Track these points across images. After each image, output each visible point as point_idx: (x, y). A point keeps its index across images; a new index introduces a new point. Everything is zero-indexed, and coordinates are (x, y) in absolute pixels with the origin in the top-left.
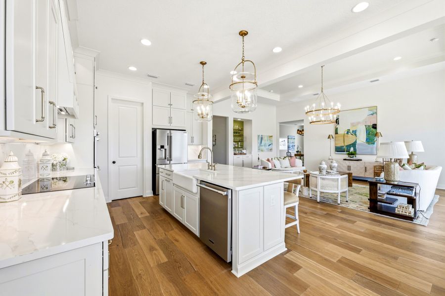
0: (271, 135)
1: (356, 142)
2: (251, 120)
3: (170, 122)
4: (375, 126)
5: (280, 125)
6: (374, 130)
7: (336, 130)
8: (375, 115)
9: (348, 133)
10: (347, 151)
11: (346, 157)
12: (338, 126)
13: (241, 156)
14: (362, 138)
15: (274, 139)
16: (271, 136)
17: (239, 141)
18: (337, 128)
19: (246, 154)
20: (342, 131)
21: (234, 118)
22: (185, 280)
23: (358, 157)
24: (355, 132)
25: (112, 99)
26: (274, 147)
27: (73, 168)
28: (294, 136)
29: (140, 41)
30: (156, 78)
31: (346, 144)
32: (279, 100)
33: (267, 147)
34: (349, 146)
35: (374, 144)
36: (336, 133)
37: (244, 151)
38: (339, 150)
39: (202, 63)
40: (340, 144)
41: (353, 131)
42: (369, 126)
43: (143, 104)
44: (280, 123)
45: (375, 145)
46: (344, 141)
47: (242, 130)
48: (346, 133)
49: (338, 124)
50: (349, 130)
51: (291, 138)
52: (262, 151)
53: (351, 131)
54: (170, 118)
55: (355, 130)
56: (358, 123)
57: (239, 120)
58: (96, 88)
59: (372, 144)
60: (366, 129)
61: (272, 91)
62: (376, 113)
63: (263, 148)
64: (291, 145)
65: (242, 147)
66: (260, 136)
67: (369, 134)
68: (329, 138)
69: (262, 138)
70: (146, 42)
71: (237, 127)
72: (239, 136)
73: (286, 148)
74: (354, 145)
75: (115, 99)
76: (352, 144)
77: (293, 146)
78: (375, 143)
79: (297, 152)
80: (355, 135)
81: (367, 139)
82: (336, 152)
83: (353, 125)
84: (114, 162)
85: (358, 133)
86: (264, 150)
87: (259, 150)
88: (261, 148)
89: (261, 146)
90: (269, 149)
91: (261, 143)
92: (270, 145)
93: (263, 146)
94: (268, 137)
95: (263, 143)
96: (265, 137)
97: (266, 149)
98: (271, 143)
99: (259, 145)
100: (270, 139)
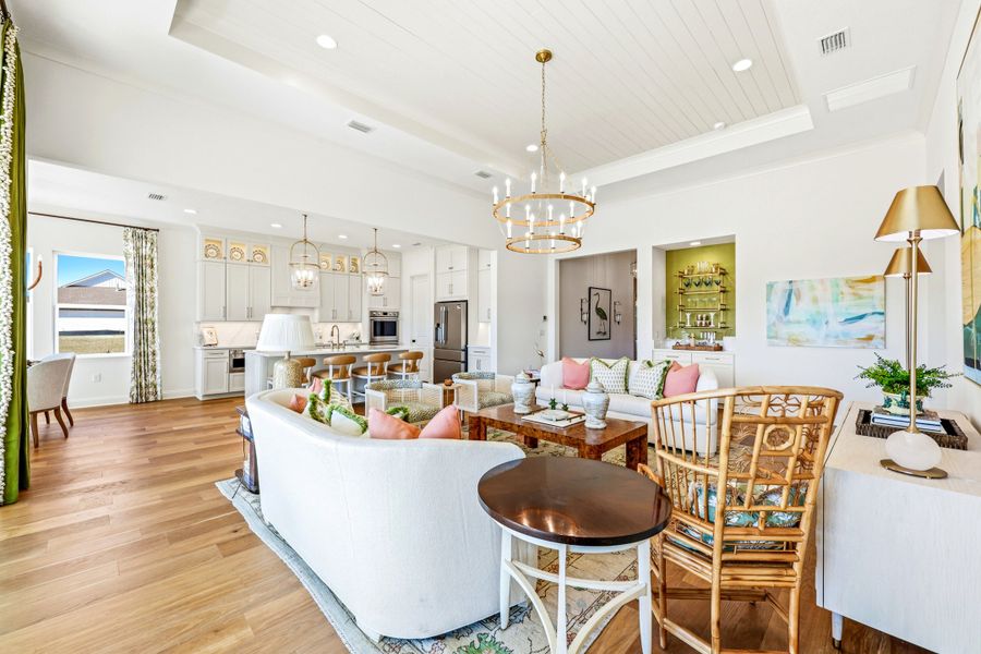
16: (870, 280)
33: (837, 328)
47: (729, 271)
52: (794, 341)
57: (693, 244)
65: (727, 328)
66: (780, 289)
69: (791, 294)
86: (808, 341)
87: (776, 338)
88: (784, 331)
89: (789, 322)
90: (846, 335)
91: (786, 312)
92: (862, 317)
93: (799, 322)
94: (837, 285)
95: (799, 310)
96: (812, 288)
97: (827, 336)
98: (869, 310)
99: (774, 318)
100: (861, 292)
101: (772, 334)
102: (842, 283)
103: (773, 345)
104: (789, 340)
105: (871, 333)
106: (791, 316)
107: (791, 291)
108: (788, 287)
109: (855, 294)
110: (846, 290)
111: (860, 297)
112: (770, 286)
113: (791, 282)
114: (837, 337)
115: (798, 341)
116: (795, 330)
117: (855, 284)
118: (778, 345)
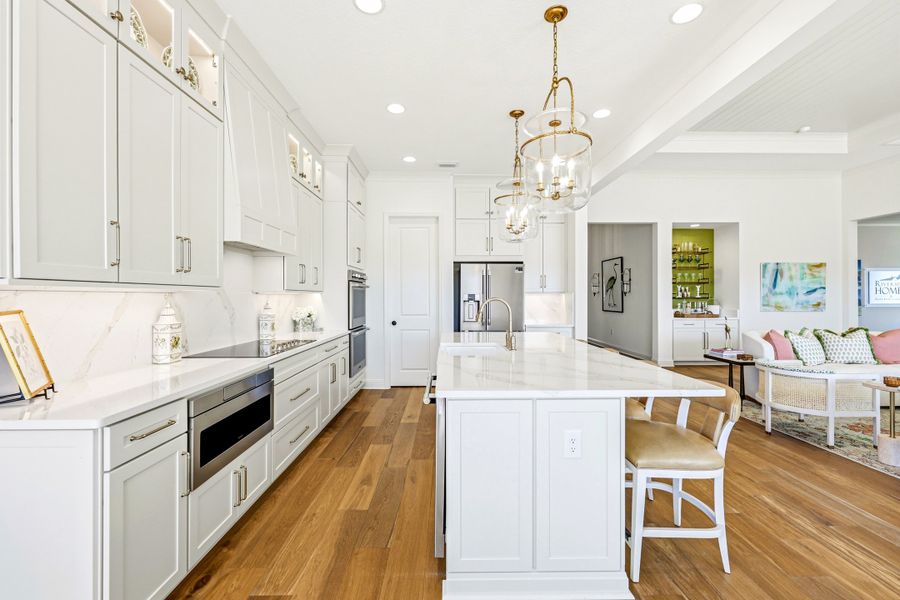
0: (818, 262)
2: (735, 225)
3: (490, 248)
5: (859, 228)
13: (699, 322)
15: (830, 274)
16: (820, 266)
17: (699, 283)
19: (717, 316)
21: (674, 224)
22: (357, 554)
25: (390, 217)
26: (830, 297)
27: (321, 329)
29: (386, 108)
30: (453, 166)
32: (846, 152)
33: (802, 298)
37: (714, 309)
39: (513, 114)
43: (437, 218)
44: (860, 222)
47: (708, 251)
52: (779, 308)
54: (490, 240)
57: (693, 226)
58: (359, 203)
61: (807, 128)
63: (783, 300)
65: (708, 298)
66: (771, 269)
69: (778, 273)
70: (396, 109)
71: (687, 245)
72: (699, 268)
75: (394, 217)
84: (394, 323)
86: (786, 307)
87: (768, 305)
88: (773, 300)
89: (776, 294)
90: (808, 302)
91: (774, 286)
92: (815, 290)
93: (781, 294)
94: (803, 268)
95: (782, 285)
96: (790, 269)
97: (798, 304)
98: (819, 286)
99: (766, 291)
100: (815, 274)
101: (766, 303)
102: (805, 266)
103: (765, 311)
104: (775, 307)
105: (819, 301)
106: (778, 290)
107: (777, 270)
108: (775, 267)
109: (812, 275)
110: (807, 271)
111: (815, 277)
112: (765, 266)
113: (777, 264)
114: (803, 304)
115: (782, 308)
116: (779, 299)
117: (812, 268)
118: (769, 311)
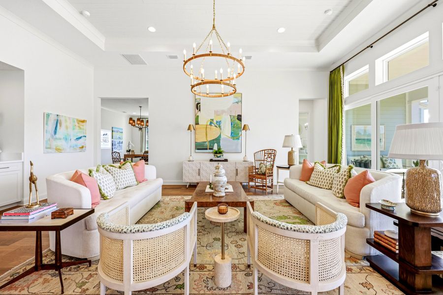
0: (83, 119)
1: (220, 136)
2: (21, 71)
4: (239, 118)
6: (239, 122)
7: (197, 118)
8: (240, 103)
9: (211, 123)
10: (210, 149)
11: (212, 156)
12: (199, 114)
14: (226, 131)
15: (89, 128)
16: (83, 121)
18: (198, 116)
20: (203, 121)
23: (225, 156)
24: (219, 123)
26: (88, 142)
28: (122, 129)
31: (209, 139)
33: (74, 142)
34: (212, 142)
35: (238, 139)
36: (197, 123)
38: (200, 147)
40: (201, 139)
41: (217, 122)
42: (234, 116)
45: (240, 141)
46: (206, 135)
48: (209, 123)
49: (200, 110)
50: (213, 120)
51: (117, 132)
52: (58, 150)
53: (215, 122)
55: (219, 120)
56: (223, 112)
59: (236, 139)
60: (231, 120)
62: (241, 101)
63: (61, 144)
64: (117, 141)
66: (53, 119)
67: (234, 127)
68: (189, 129)
69: (57, 123)
73: (110, 146)
74: (217, 140)
76: (216, 139)
77: (119, 143)
78: (240, 138)
79: (127, 151)
80: (220, 127)
81: (232, 133)
82: (197, 151)
83: (217, 113)
85: (222, 125)
86: (63, 150)
87: (50, 148)
88: (55, 144)
89: (56, 139)
90: (76, 145)
91: (55, 133)
92: (80, 138)
93: (60, 139)
94: (74, 122)
95: (61, 132)
96: (66, 121)
97: (71, 147)
98: (83, 135)
99: (49, 136)
100: (81, 126)
101: (48, 146)
102: (76, 121)
103: (48, 153)
104: (56, 149)
105: (83, 145)
106: (57, 136)
107: (58, 120)
108: (56, 118)
109: (79, 127)
110: (77, 124)
111: (81, 129)
112: (48, 115)
113: (58, 115)
114: (73, 147)
115: (60, 150)
116: (58, 143)
117: (80, 122)
118: (51, 153)
